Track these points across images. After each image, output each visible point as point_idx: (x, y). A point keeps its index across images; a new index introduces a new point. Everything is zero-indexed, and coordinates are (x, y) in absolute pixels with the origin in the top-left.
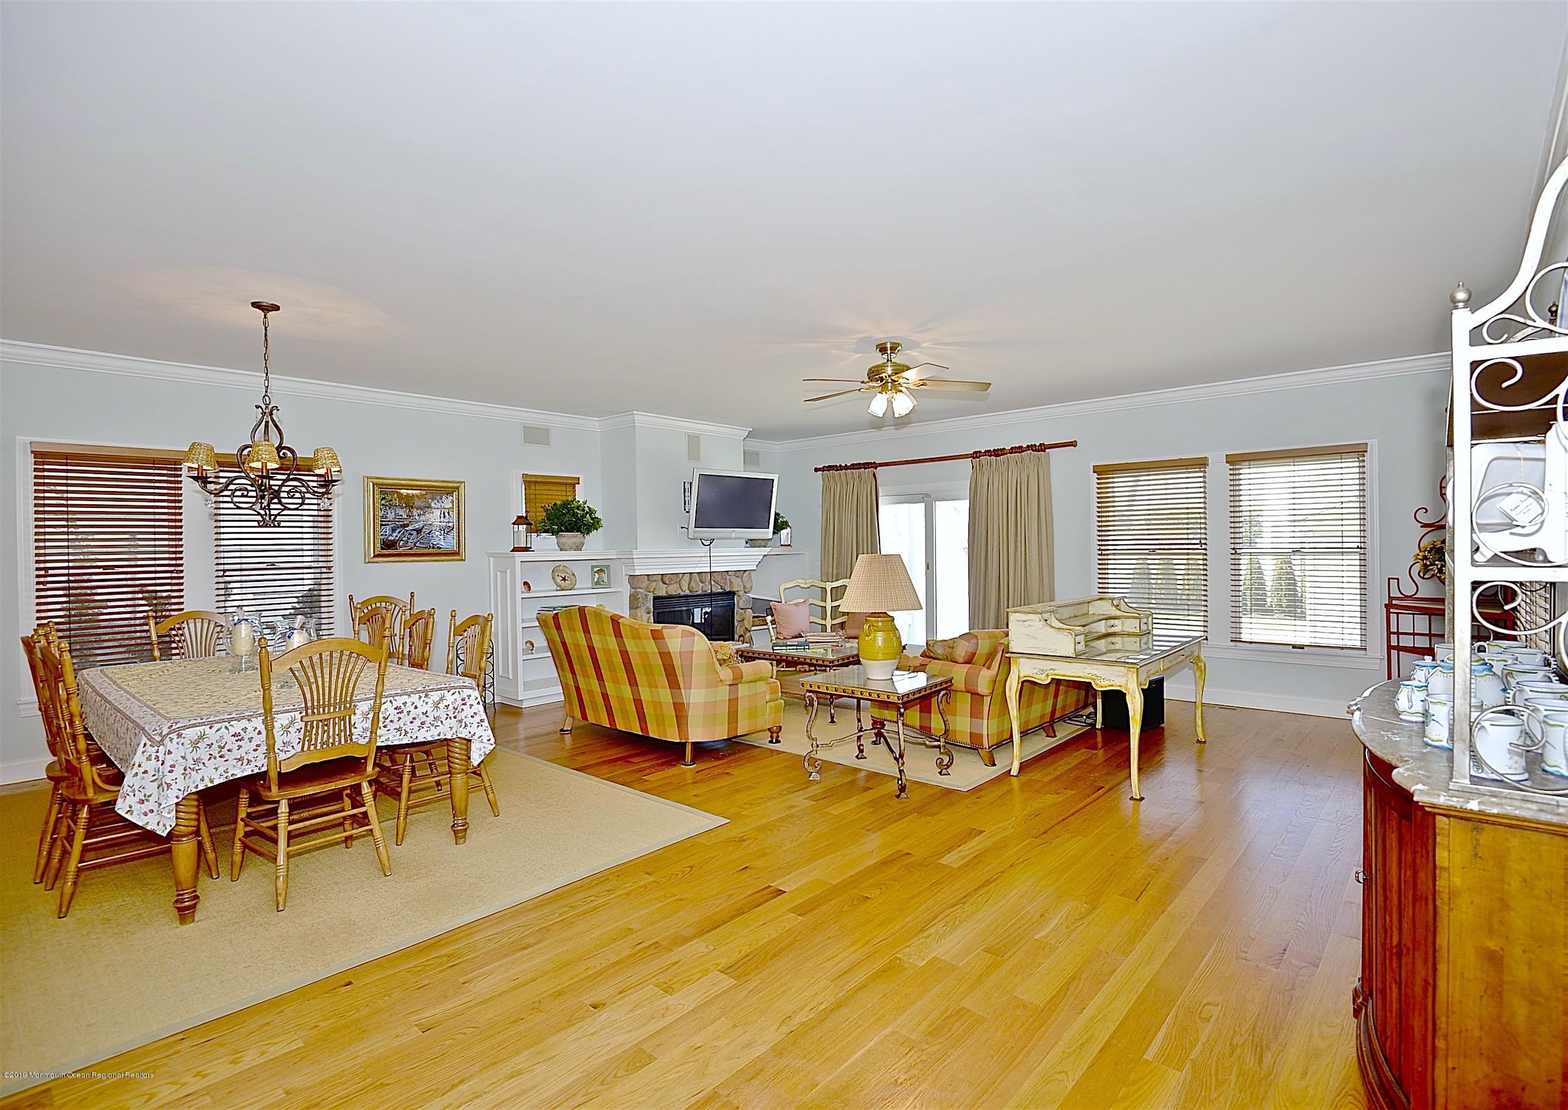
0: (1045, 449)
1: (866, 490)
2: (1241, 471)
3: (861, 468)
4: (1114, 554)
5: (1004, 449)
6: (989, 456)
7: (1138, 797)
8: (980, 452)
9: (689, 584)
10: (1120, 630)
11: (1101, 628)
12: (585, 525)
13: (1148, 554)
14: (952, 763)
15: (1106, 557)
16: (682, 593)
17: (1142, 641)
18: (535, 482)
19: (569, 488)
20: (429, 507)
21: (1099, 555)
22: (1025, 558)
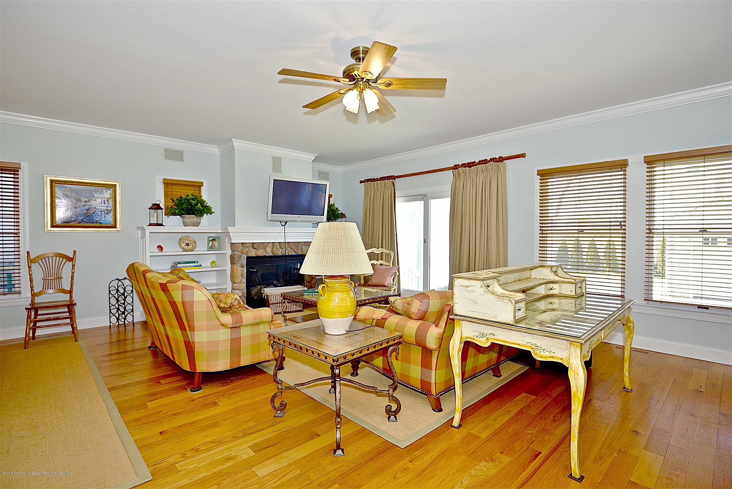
0: (503, 160)
1: (388, 193)
2: (655, 169)
3: (385, 180)
4: (552, 233)
5: (474, 162)
6: (464, 167)
7: (578, 477)
8: (459, 165)
9: (272, 249)
10: (558, 292)
11: (542, 290)
12: (197, 210)
13: (578, 233)
14: (400, 409)
15: (545, 235)
16: (267, 255)
17: (577, 303)
18: (172, 184)
19: (196, 189)
20: (93, 196)
21: (540, 234)
22: (487, 236)
